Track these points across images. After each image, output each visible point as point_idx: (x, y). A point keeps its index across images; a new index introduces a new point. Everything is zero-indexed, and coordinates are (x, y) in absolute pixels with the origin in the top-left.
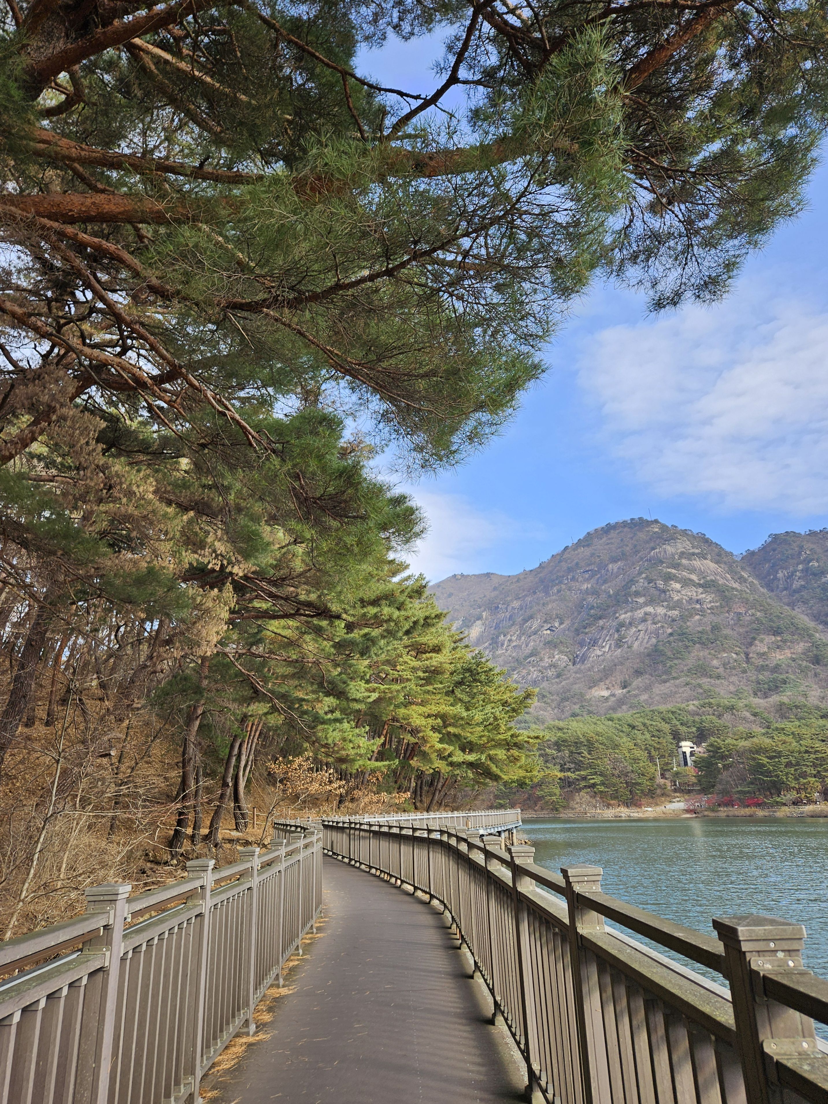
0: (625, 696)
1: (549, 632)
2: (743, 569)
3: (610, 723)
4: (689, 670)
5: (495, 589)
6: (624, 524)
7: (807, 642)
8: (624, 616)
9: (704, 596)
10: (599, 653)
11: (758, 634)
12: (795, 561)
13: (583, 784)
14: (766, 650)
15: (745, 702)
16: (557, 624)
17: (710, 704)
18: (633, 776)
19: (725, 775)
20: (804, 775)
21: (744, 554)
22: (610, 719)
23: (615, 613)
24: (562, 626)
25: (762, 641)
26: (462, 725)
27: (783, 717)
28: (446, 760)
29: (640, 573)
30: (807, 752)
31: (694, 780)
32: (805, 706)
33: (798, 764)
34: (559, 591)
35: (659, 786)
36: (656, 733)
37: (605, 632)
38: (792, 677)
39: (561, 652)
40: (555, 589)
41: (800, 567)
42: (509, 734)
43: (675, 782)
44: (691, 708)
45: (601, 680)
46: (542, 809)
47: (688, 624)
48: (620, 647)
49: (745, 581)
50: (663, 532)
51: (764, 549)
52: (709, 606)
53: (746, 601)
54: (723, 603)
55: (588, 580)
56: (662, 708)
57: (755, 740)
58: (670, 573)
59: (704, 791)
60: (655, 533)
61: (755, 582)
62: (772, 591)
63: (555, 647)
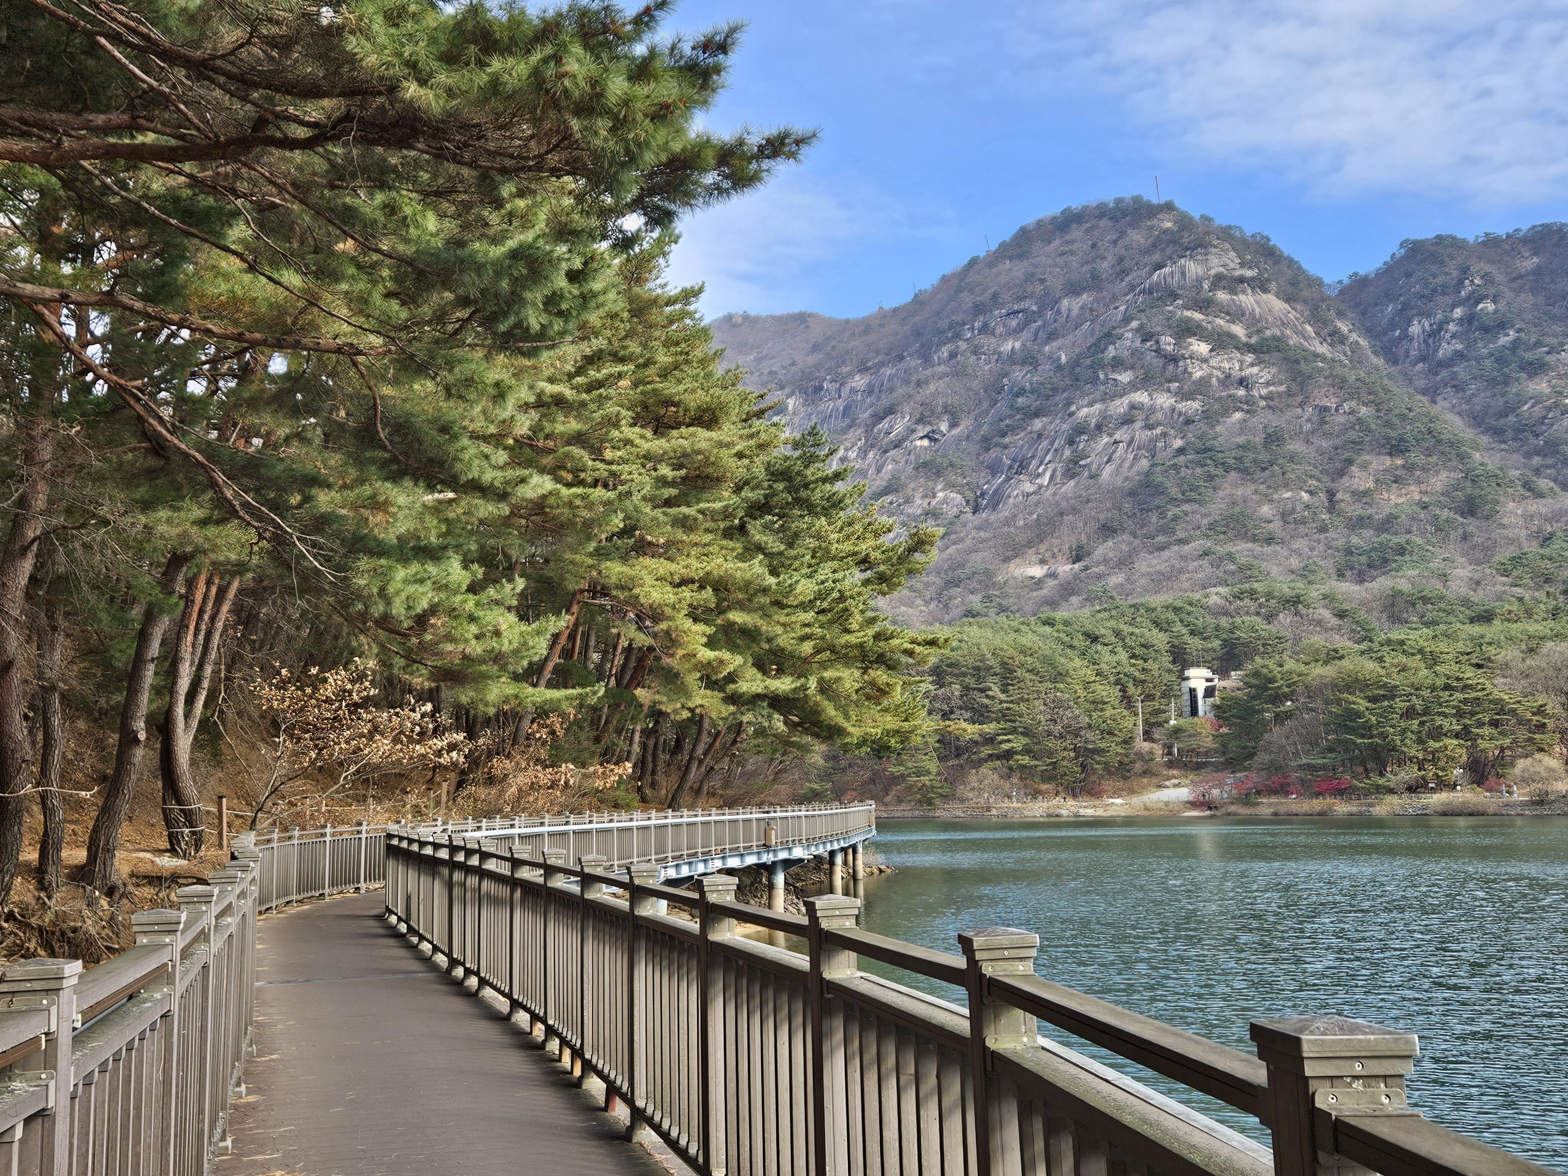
0: (1076, 577)
1: (926, 442)
2: (1340, 314)
3: (1048, 629)
4: (1212, 527)
5: (816, 348)
6: (1102, 212)
7: (1455, 469)
8: (1088, 412)
9: (1255, 370)
10: (1029, 487)
11: (1358, 452)
12: (1449, 300)
13: (987, 751)
14: (1370, 484)
15: (1325, 589)
16: (944, 427)
17: (1253, 594)
18: (1090, 735)
19: (1276, 734)
20: (1437, 733)
21: (1346, 281)
22: (1049, 622)
23: (1069, 404)
24: (956, 431)
25: (1364, 467)
26: (762, 608)
27: (1396, 619)
28: (722, 689)
29: (1127, 320)
30: (1447, 687)
31: (1208, 742)
32: (1442, 598)
33: (1426, 712)
34: (953, 355)
35: (1140, 755)
36: (1138, 651)
37: (1044, 444)
38: (1419, 540)
39: (950, 486)
40: (945, 351)
41: (1458, 312)
42: (871, 632)
43: (1170, 747)
44: (1214, 600)
45: (1029, 544)
46: (900, 801)
47: (1218, 428)
48: (1073, 476)
49: (1342, 340)
50: (1182, 229)
51: (1389, 271)
52: (1264, 392)
53: (1340, 384)
54: (1295, 387)
55: (1014, 333)
56: (1157, 600)
57: (1345, 663)
58: (1189, 320)
59: (1231, 764)
60: (1165, 231)
61: (1363, 343)
62: (1395, 362)
63: (938, 474)
